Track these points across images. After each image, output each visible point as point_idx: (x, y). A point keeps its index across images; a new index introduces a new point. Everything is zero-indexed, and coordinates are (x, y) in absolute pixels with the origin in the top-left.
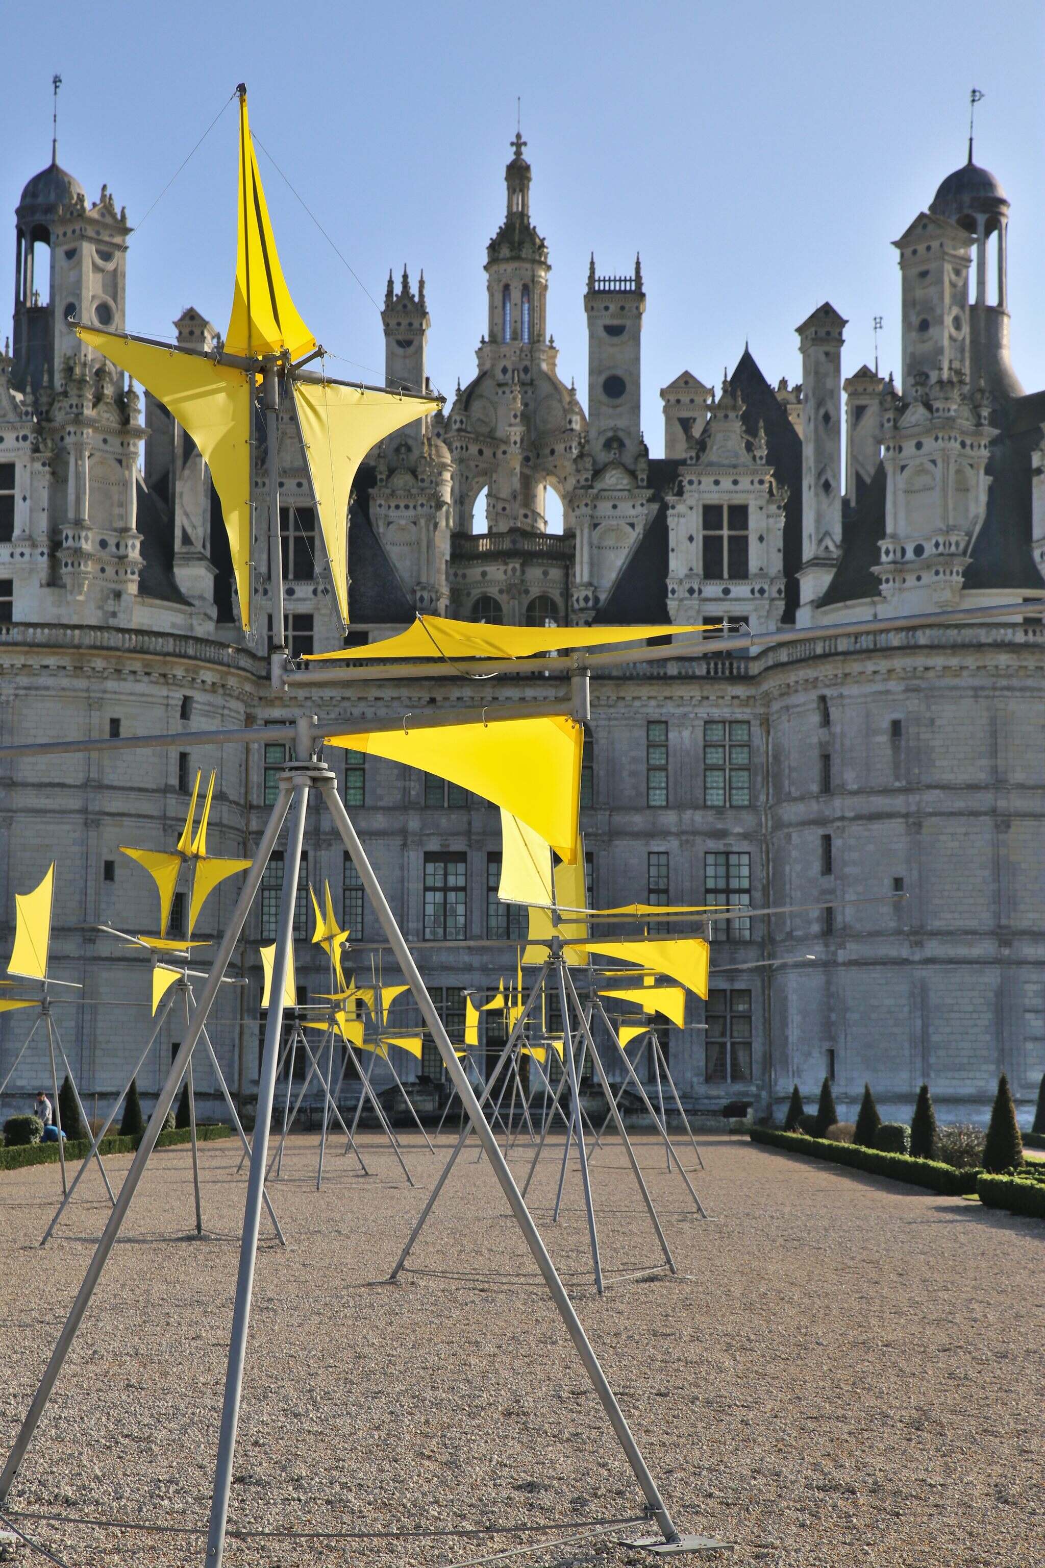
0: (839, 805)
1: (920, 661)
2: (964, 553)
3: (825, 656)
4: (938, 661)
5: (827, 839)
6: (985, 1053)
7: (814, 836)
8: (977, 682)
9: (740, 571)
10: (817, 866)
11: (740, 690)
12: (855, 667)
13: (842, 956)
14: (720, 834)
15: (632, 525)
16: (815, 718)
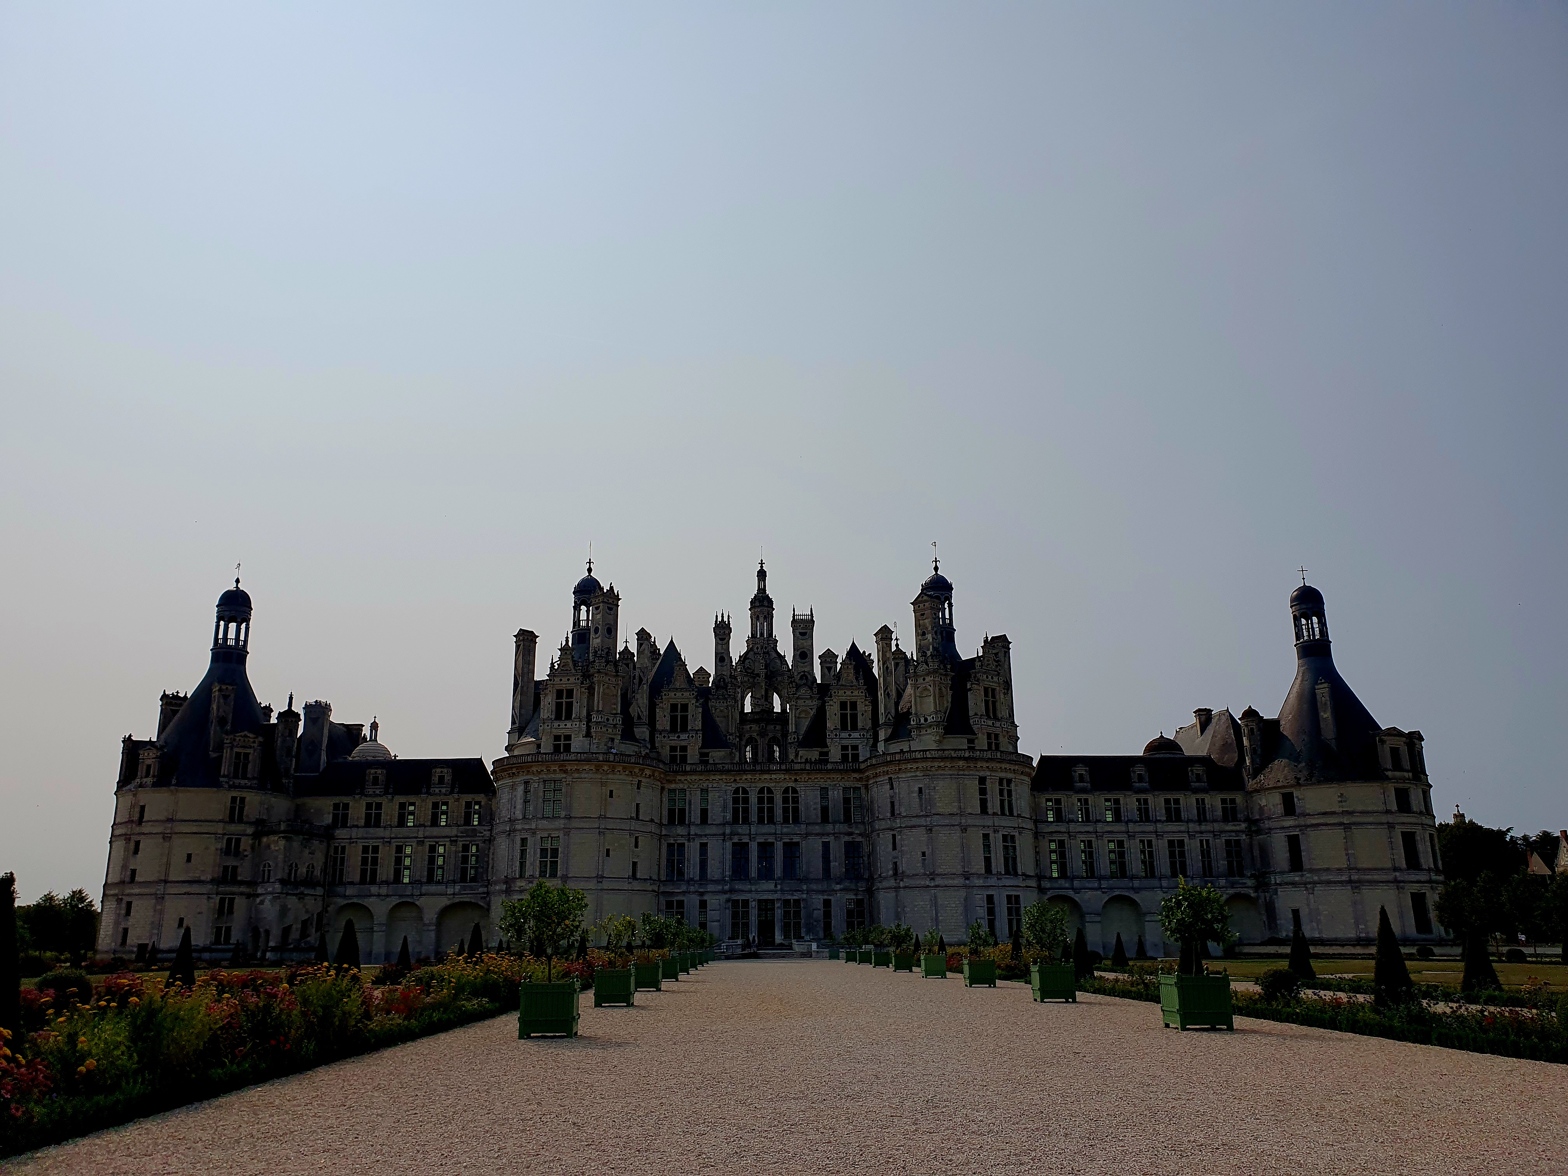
0: (898, 822)
1: (929, 764)
2: (943, 721)
3: (891, 761)
4: (936, 764)
5: (894, 836)
6: (961, 924)
7: (889, 835)
8: (951, 772)
9: (854, 728)
10: (891, 846)
11: (857, 776)
12: (904, 767)
13: (902, 884)
14: (851, 834)
15: (811, 709)
16: (888, 786)
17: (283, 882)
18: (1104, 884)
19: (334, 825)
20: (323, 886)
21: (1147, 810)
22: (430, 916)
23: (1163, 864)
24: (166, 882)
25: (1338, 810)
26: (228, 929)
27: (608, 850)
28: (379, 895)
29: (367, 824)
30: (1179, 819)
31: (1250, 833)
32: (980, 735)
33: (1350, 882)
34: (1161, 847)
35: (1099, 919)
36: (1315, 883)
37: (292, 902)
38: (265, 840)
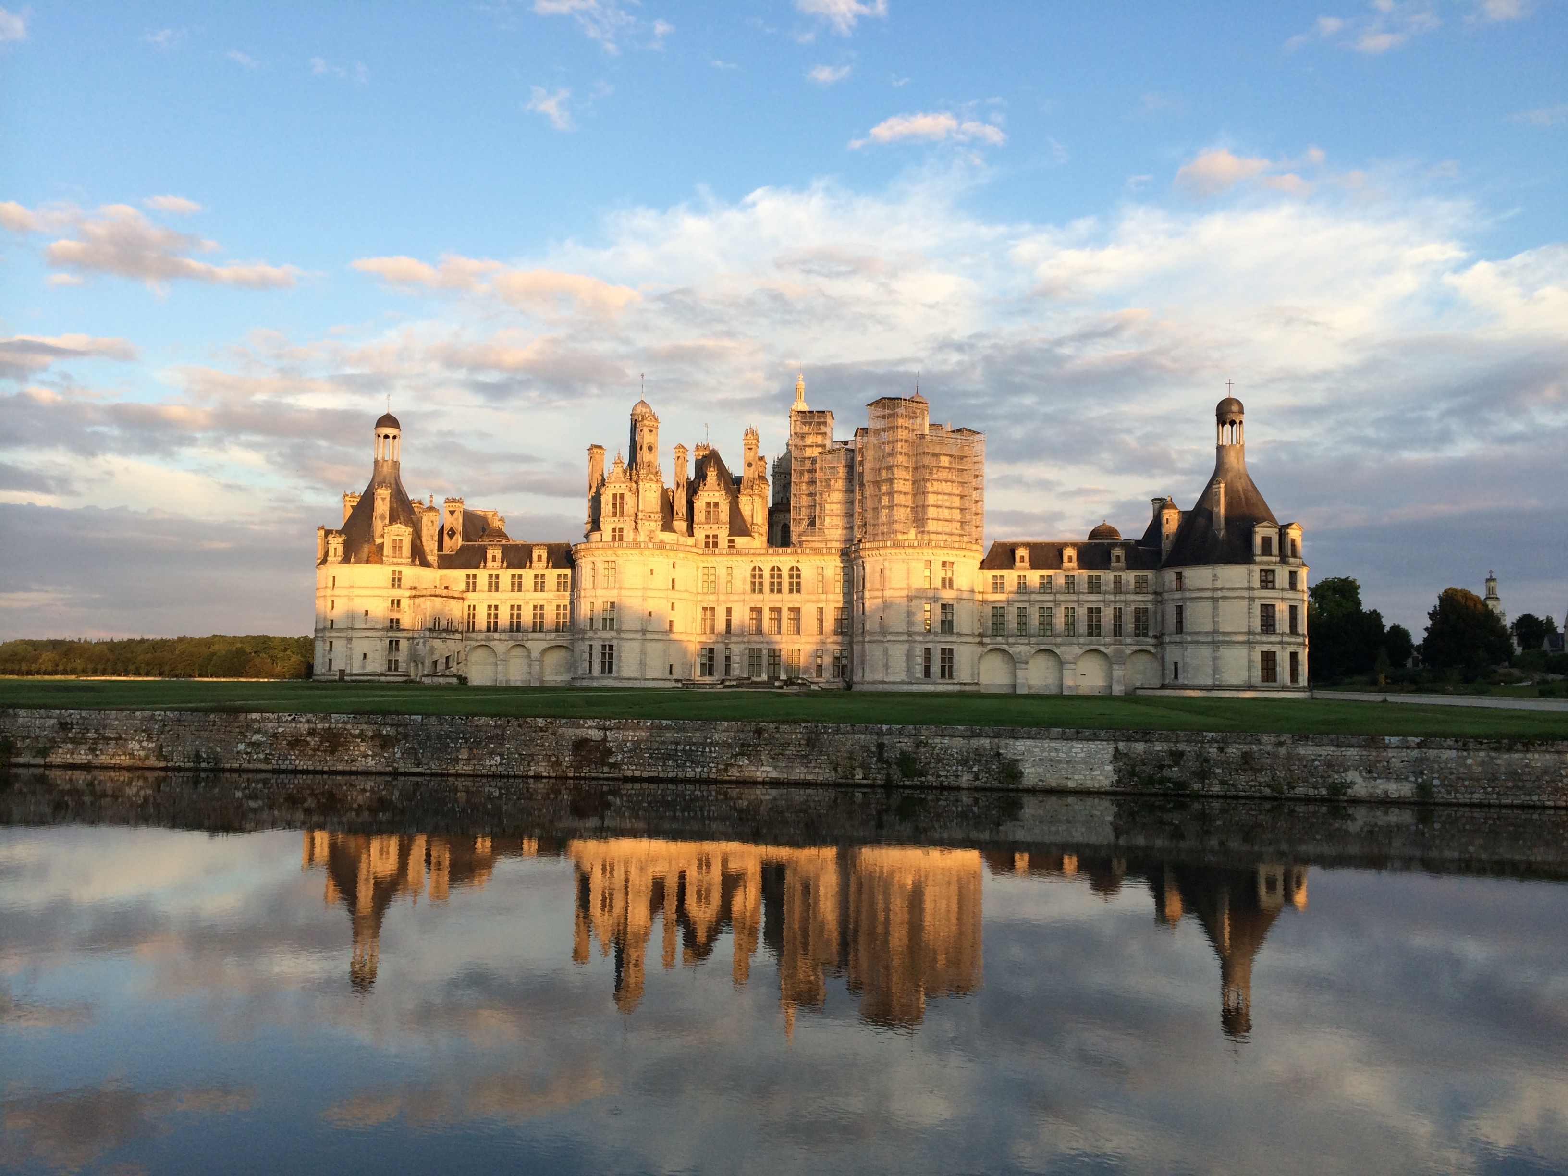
7: (860, 604)
8: (903, 557)
13: (866, 640)
14: (839, 602)
16: (862, 567)
17: (431, 630)
18: (1033, 640)
19: (467, 590)
20: (461, 633)
21: (1073, 582)
22: (535, 654)
23: (1082, 627)
24: (355, 628)
25: (1211, 586)
26: (397, 661)
27: (650, 612)
28: (500, 640)
29: (490, 590)
30: (1098, 591)
31: (1156, 602)
33: (1213, 642)
34: (1082, 612)
36: (1188, 642)
37: (437, 643)
38: (417, 600)
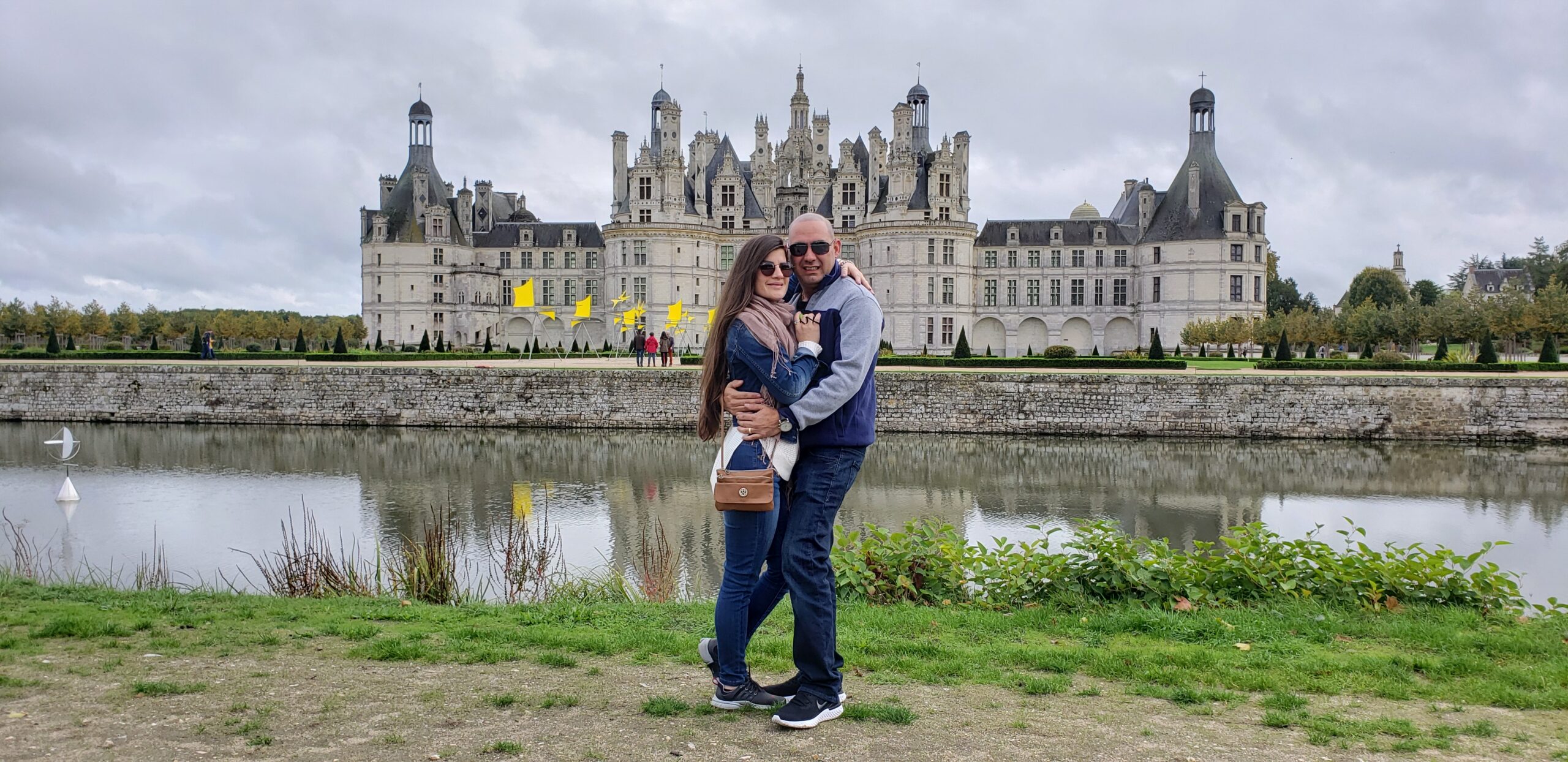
0: (873, 270)
1: (895, 231)
2: (909, 200)
3: (873, 228)
4: (899, 231)
7: (868, 278)
8: (910, 236)
9: (852, 203)
11: (852, 237)
12: (878, 232)
15: (825, 188)
16: (869, 245)
17: (472, 303)
18: (1022, 310)
19: (502, 267)
20: (499, 306)
21: (1059, 258)
23: (1066, 296)
24: (399, 303)
25: (1187, 260)
26: (441, 332)
27: (678, 287)
28: (535, 313)
29: (523, 266)
30: (1082, 265)
31: (1134, 275)
32: (934, 210)
33: (1188, 310)
34: (1066, 286)
35: (1015, 333)
36: (1165, 310)
37: (479, 316)
38: (457, 276)
